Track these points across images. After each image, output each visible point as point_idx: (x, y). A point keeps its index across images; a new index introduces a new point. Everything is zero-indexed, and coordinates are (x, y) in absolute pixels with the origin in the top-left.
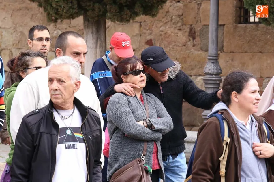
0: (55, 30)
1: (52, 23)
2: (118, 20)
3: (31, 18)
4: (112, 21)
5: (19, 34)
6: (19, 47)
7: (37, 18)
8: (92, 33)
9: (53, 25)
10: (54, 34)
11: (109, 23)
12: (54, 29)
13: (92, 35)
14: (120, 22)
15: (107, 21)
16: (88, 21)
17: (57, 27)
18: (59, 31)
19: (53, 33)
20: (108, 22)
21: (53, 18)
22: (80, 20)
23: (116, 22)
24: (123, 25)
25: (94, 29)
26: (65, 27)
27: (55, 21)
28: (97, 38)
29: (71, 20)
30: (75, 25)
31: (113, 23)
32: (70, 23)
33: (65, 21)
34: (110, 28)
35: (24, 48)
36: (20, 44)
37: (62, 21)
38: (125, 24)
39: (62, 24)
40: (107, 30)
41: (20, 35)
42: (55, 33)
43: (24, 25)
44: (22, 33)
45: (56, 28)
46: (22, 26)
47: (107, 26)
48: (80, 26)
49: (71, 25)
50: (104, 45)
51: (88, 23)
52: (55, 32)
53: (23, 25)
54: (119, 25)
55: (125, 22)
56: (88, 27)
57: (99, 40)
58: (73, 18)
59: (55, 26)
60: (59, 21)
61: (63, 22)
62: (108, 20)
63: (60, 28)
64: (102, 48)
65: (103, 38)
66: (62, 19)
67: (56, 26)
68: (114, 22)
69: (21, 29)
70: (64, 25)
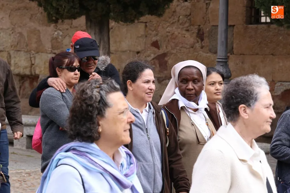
0: (55, 31)
1: (52, 23)
2: (122, 21)
3: (30, 19)
4: (115, 21)
5: (18, 35)
6: (18, 49)
7: (36, 18)
8: (95, 34)
9: (54, 26)
10: (55, 35)
11: (112, 24)
12: (55, 29)
14: (124, 22)
15: (110, 21)
16: (91, 21)
17: (58, 28)
18: (59, 31)
19: (54, 34)
20: (112, 23)
21: (54, 18)
22: (82, 20)
23: (120, 22)
24: (127, 25)
25: (97, 31)
26: (67, 28)
27: (56, 21)
28: (100, 39)
29: (72, 21)
30: (77, 26)
31: (116, 23)
32: (72, 24)
33: (66, 21)
34: (113, 28)
35: (23, 50)
36: (18, 46)
37: (62, 21)
38: (130, 25)
39: (63, 24)
40: (111, 31)
41: (19, 36)
42: (56, 34)
43: (23, 25)
44: (21, 34)
45: (57, 29)
46: (20, 27)
47: (110, 27)
48: (82, 27)
49: (72, 26)
50: (107, 46)
51: (90, 24)
52: (56, 33)
53: (22, 25)
54: (123, 25)
55: (129, 23)
56: (90, 27)
57: (102, 41)
58: (75, 18)
59: (56, 27)
60: (60, 21)
61: (65, 23)
62: (112, 20)
63: (60, 29)
64: (106, 50)
65: (106, 39)
66: (63, 19)
67: (57, 26)
68: (118, 22)
69: (20, 30)
70: (65, 26)
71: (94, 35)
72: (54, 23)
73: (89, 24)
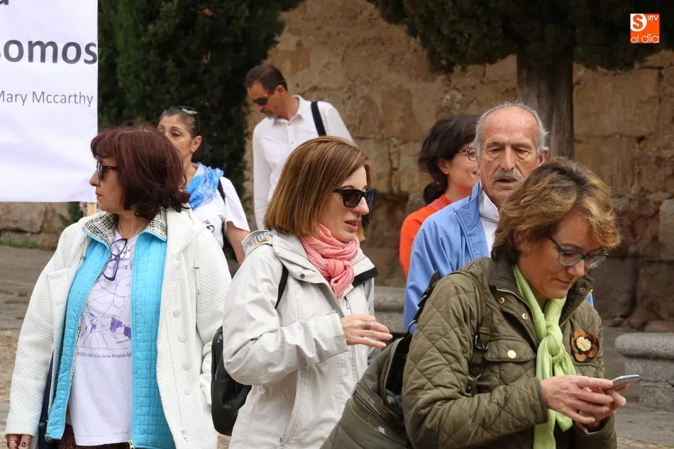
0: (446, 92)
1: (440, 75)
2: (602, 66)
3: (390, 64)
4: (587, 67)
5: (362, 102)
6: (361, 135)
7: (402, 62)
8: (538, 97)
9: (443, 80)
10: (445, 101)
11: (580, 72)
12: (446, 88)
13: (539, 102)
14: (608, 69)
15: (575, 66)
16: (530, 68)
17: (452, 84)
18: (455, 93)
19: (443, 98)
20: (579, 69)
21: (444, 62)
22: (508, 66)
23: (599, 68)
24: (615, 75)
25: (544, 88)
26: (472, 84)
27: (448, 70)
28: (551, 110)
29: (485, 67)
30: (497, 79)
31: (590, 71)
32: (484, 73)
33: (472, 68)
34: (582, 83)
35: (372, 136)
36: (362, 128)
37: (464, 69)
38: (620, 74)
39: (464, 76)
40: (576, 88)
41: (363, 105)
42: (447, 100)
43: (373, 80)
44: (368, 101)
45: (450, 87)
46: (367, 83)
47: (574, 80)
48: (506, 81)
49: (485, 80)
50: (567, 124)
51: (528, 72)
52: (448, 97)
53: (370, 80)
54: (605, 75)
55: (621, 69)
56: (527, 82)
57: (555, 114)
58: (492, 62)
59: (448, 83)
60: (457, 69)
61: (467, 72)
62: (578, 63)
63: (457, 86)
64: (564, 133)
65: (564, 108)
66: (464, 64)
67: (450, 81)
68: (594, 69)
69: (366, 91)
70: (468, 80)
71: (536, 98)
72: (444, 74)
73: (525, 73)
